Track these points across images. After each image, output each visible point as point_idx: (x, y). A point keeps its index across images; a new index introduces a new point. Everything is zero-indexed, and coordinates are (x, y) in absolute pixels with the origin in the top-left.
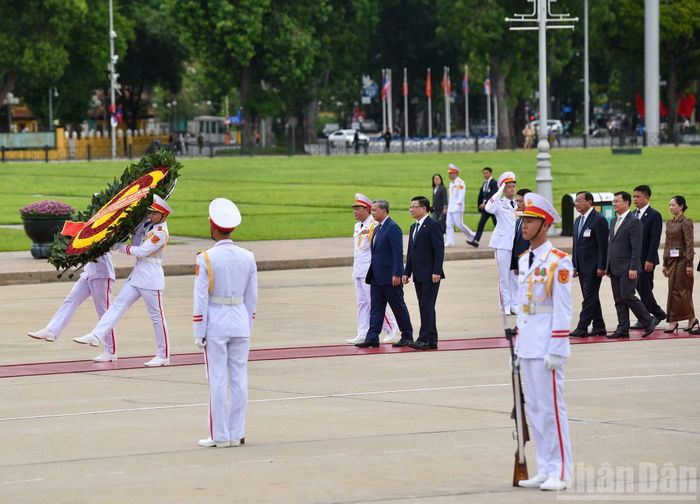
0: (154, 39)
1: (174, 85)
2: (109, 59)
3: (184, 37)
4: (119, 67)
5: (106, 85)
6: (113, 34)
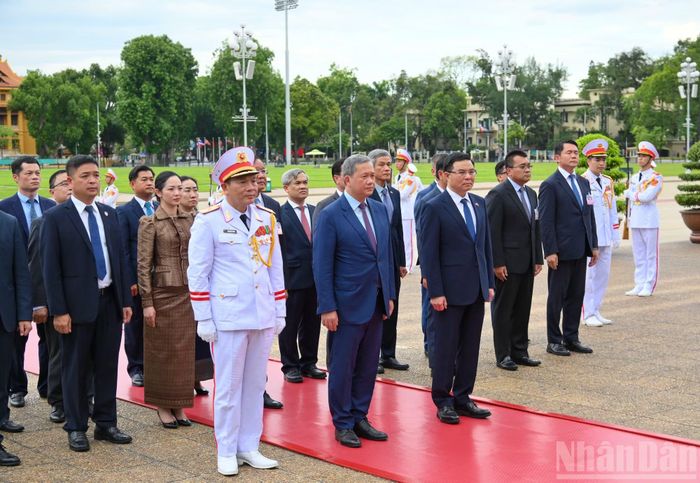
0: (114, 126)
1: (122, 142)
2: (97, 133)
3: (125, 125)
4: (101, 135)
5: (96, 142)
6: (99, 124)
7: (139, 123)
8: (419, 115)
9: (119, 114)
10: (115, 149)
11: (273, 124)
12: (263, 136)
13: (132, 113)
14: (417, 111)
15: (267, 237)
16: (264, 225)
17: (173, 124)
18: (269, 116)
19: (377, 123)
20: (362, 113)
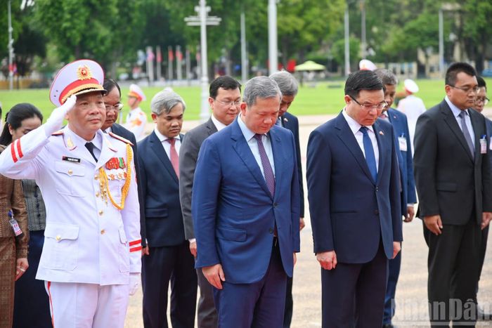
0: (33, 33)
1: (43, 54)
2: (8, 43)
3: (47, 32)
4: (14, 46)
5: (7, 55)
6: (11, 29)
7: (66, 29)
8: (460, 12)
9: (38, 16)
10: (35, 65)
11: (253, 27)
12: (238, 45)
13: (56, 15)
14: (457, 6)
15: (120, 171)
16: (118, 156)
17: (114, 28)
18: (246, 16)
19: (400, 23)
20: (378, 10)
